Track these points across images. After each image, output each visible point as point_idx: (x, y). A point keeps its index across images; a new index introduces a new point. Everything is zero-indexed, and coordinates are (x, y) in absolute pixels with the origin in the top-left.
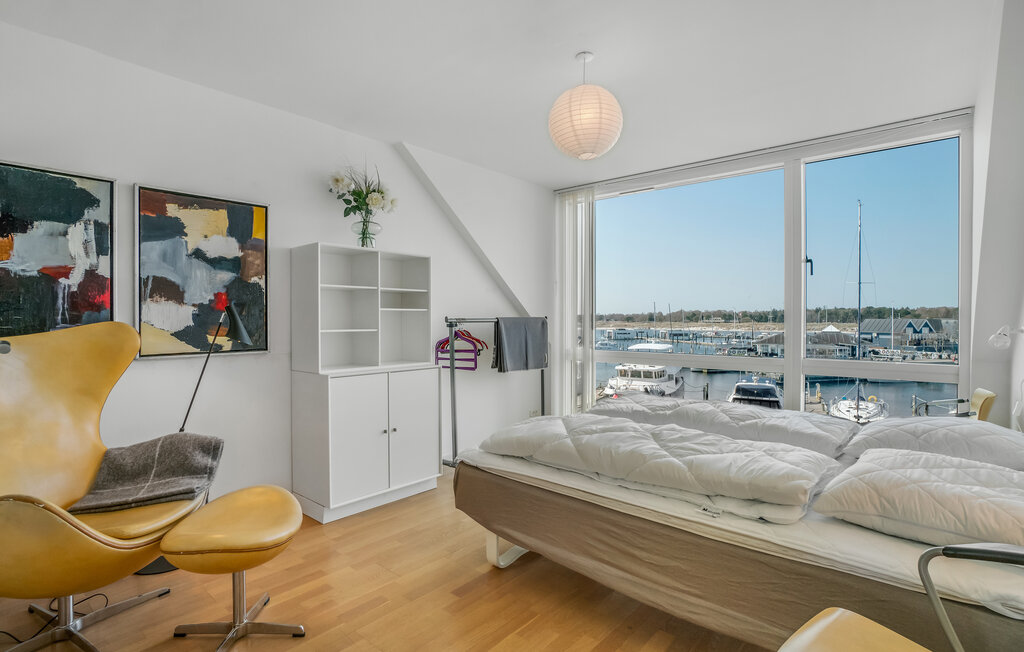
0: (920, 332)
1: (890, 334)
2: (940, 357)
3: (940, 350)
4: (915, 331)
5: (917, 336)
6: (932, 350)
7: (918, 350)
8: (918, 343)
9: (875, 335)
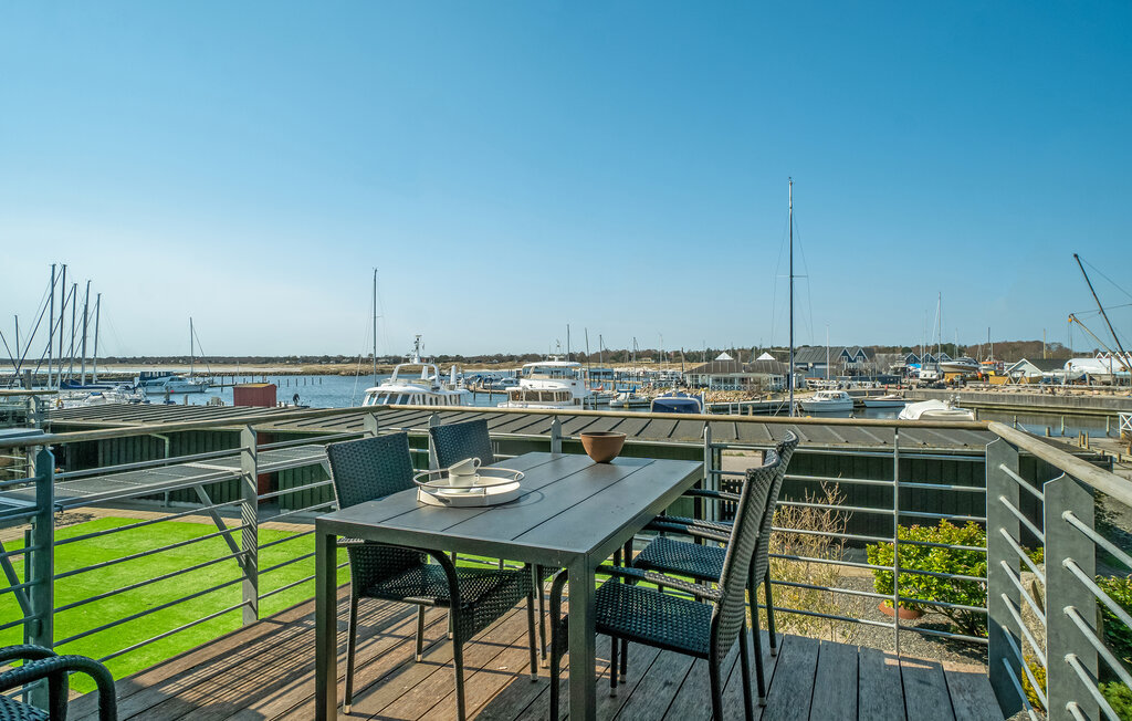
0: (855, 361)
1: (825, 364)
2: (874, 386)
3: (873, 379)
4: (850, 360)
5: (851, 365)
6: (867, 379)
7: (852, 379)
8: (852, 372)
9: (811, 365)
